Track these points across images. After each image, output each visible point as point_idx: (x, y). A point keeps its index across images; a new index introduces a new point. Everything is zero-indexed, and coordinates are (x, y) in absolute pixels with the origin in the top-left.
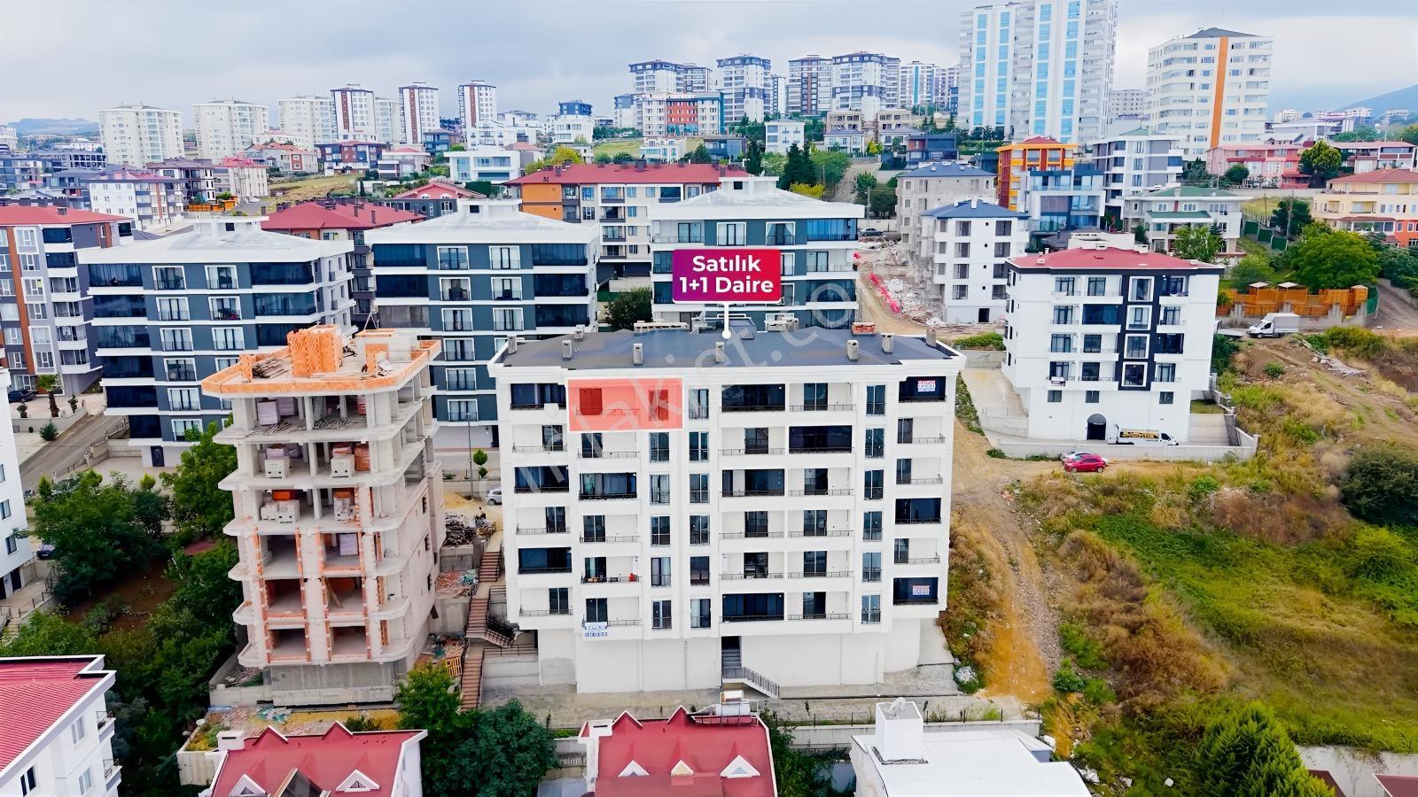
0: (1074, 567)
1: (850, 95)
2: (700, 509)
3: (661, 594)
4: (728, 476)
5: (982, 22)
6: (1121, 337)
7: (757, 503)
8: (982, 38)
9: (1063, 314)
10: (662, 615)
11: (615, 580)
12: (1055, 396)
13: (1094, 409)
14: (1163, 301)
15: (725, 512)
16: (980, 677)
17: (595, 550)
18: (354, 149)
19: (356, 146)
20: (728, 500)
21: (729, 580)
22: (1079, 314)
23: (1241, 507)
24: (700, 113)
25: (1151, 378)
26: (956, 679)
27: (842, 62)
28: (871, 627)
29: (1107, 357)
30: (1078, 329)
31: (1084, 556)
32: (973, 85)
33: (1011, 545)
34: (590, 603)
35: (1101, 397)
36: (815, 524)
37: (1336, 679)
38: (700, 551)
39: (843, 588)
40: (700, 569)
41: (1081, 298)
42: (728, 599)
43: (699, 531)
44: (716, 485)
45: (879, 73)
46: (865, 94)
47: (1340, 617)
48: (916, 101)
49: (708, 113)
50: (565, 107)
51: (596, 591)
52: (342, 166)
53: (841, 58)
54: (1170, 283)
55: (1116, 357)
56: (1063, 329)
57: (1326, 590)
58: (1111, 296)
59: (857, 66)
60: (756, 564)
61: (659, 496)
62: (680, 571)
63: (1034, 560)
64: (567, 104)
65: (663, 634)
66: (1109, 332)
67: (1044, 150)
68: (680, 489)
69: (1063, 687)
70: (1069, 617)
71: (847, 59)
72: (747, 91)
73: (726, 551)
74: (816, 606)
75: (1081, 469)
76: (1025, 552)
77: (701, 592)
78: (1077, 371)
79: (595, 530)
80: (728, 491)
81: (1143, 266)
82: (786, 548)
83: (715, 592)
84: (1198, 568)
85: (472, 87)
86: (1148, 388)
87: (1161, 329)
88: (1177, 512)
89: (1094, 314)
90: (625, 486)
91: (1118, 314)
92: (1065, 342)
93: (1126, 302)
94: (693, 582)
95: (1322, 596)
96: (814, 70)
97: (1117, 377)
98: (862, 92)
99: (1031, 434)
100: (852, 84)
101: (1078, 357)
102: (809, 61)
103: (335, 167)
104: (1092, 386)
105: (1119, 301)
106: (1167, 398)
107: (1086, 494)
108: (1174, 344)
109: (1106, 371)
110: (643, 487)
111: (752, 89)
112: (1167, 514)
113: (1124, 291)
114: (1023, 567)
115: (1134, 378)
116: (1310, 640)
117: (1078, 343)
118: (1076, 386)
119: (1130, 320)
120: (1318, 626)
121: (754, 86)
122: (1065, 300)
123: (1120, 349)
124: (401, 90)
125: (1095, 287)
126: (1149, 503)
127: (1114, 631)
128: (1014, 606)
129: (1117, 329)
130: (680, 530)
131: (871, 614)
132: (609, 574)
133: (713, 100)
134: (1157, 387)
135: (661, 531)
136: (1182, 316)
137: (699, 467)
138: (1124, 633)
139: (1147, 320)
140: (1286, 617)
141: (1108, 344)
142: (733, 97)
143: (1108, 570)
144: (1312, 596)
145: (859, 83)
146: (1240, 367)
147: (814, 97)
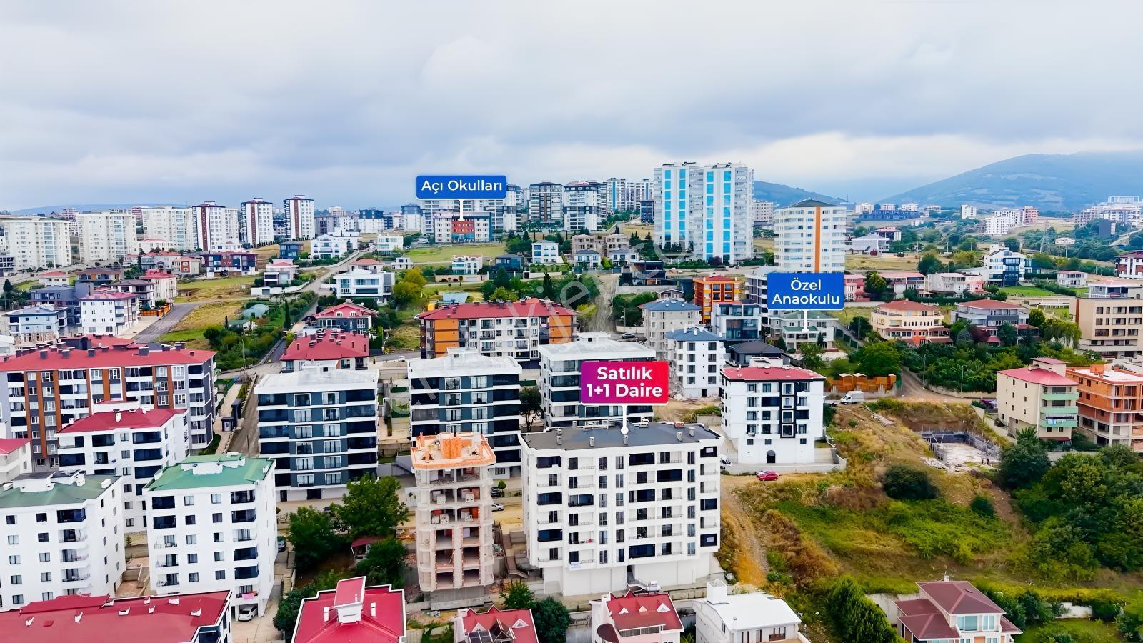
0: (769, 527)
1: (577, 212)
2: (620, 509)
3: (603, 547)
4: (632, 493)
5: (668, 174)
6: (780, 412)
7: (642, 505)
8: (668, 185)
9: (752, 401)
10: (604, 557)
11: (582, 542)
12: (750, 442)
13: (769, 448)
14: (799, 394)
15: (630, 509)
16: (736, 577)
17: (574, 529)
18: (230, 258)
19: (232, 256)
20: (632, 504)
21: (631, 540)
22: (759, 401)
23: (840, 494)
24: (476, 227)
25: (795, 432)
26: (726, 579)
27: (570, 191)
28: (692, 557)
29: (774, 422)
30: (760, 409)
31: (773, 522)
32: (664, 215)
33: (740, 518)
34: (571, 554)
35: (772, 442)
36: (666, 512)
37: (883, 569)
38: (620, 527)
39: (679, 540)
40: (620, 536)
41: (760, 393)
42: (631, 548)
43: (620, 518)
44: (626, 498)
45: (596, 198)
46: (587, 212)
47: (883, 542)
48: (614, 206)
49: (481, 227)
50: (364, 213)
51: (574, 548)
52: (221, 270)
53: (570, 187)
54: (802, 385)
55: (778, 422)
56: (751, 409)
57: (878, 531)
58: (774, 393)
59: (581, 193)
60: (642, 532)
61: (603, 503)
62: (612, 537)
63: (751, 525)
64: (366, 211)
65: (604, 565)
66: (774, 410)
67: (722, 285)
68: (612, 500)
69: (771, 579)
70: (770, 549)
71: (574, 189)
72: (505, 209)
73: (630, 526)
74: (667, 549)
75: (767, 479)
76: (747, 522)
77: (620, 545)
78: (760, 429)
79: (574, 520)
80: (631, 500)
81: (788, 377)
82: (655, 523)
83: (626, 545)
84: (823, 525)
85: (296, 200)
86: (794, 437)
87: (798, 408)
88: (812, 499)
89: (766, 401)
90: (588, 500)
91: (777, 401)
92: (753, 415)
93: (781, 395)
94: (617, 541)
95: (876, 534)
96: (548, 191)
97: (780, 432)
98: (585, 211)
99: (739, 461)
100: (577, 205)
101: (760, 422)
102: (545, 185)
103: (215, 270)
104: (767, 436)
105: (778, 394)
106: (803, 441)
107: (771, 492)
108: (805, 415)
109: (774, 429)
110: (596, 500)
111: (508, 207)
112: (808, 500)
113: (780, 390)
114: (746, 528)
115: (787, 432)
116: (871, 553)
117: (760, 415)
118: (760, 437)
119: (783, 404)
120: (874, 547)
121: (510, 205)
122: (752, 394)
123: (780, 418)
124: (244, 204)
125: (767, 389)
126: (799, 495)
127: (790, 554)
128: (745, 546)
129: (778, 408)
130: (611, 519)
131: (692, 552)
132: (580, 540)
133: (485, 218)
134: (799, 436)
135: (603, 521)
136: (808, 401)
137: (620, 490)
138: (794, 554)
139: (792, 403)
140: (861, 544)
141: (774, 415)
142: (495, 212)
143: (785, 527)
144: (871, 533)
145: (583, 205)
146: (837, 421)
147: (549, 210)
